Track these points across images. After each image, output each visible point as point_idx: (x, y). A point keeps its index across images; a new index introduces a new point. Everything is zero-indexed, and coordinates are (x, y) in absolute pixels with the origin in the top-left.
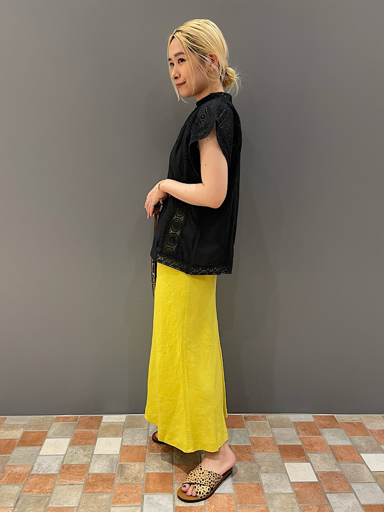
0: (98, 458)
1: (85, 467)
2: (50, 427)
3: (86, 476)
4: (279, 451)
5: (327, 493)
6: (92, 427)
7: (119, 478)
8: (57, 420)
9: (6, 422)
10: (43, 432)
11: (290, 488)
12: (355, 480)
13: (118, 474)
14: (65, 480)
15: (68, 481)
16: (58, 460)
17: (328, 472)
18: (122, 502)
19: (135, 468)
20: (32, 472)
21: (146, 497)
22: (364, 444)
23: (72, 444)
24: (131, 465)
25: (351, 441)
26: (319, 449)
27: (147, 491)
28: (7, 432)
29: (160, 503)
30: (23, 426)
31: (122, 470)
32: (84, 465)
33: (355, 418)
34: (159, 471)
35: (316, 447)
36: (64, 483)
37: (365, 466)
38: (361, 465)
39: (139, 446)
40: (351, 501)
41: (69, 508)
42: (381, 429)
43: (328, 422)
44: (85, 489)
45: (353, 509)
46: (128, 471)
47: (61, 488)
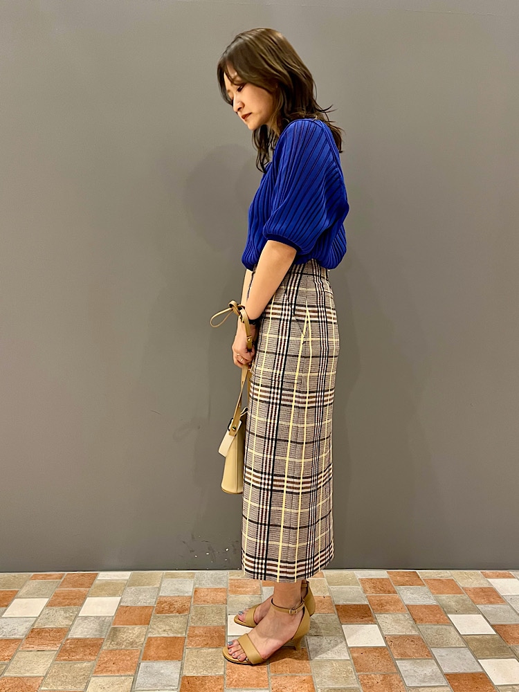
0: (83, 621)
1: (61, 632)
2: (23, 585)
3: (63, 641)
4: (336, 611)
5: (398, 659)
6: (82, 585)
7: (109, 643)
8: (35, 578)
10: (11, 591)
11: (346, 654)
12: (437, 645)
13: (108, 639)
14: (33, 646)
15: (36, 648)
16: (28, 623)
17: (400, 636)
18: (107, 671)
19: (134, 632)
21: (142, 665)
22: (454, 604)
23: (49, 605)
24: (128, 629)
25: (436, 600)
26: (392, 609)
27: (145, 658)
29: (162, 672)
31: (115, 634)
32: (62, 628)
33: (446, 574)
34: (166, 635)
35: (388, 607)
36: (30, 649)
37: (452, 629)
38: (448, 627)
39: (143, 607)
40: (429, 669)
41: (33, 677)
42: (477, 586)
43: (407, 579)
44: (59, 655)
45: (432, 678)
46: (122, 636)
47: (25, 654)
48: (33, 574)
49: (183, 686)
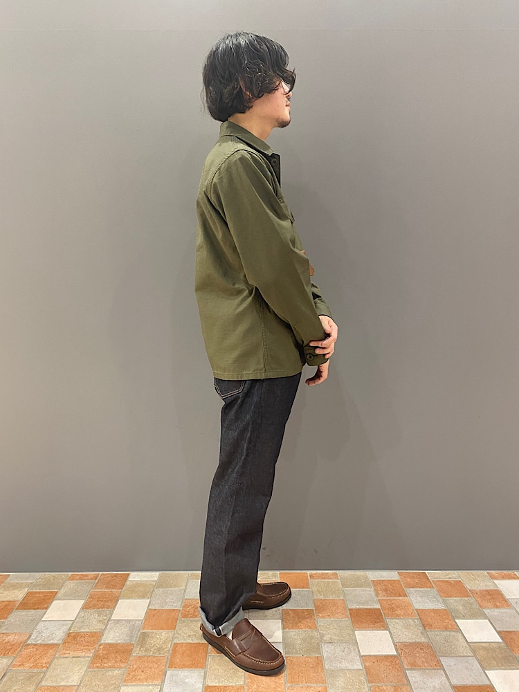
0: (114, 625)
1: (96, 636)
2: (62, 586)
3: (97, 646)
4: (349, 616)
5: (408, 669)
6: (114, 586)
7: (138, 649)
8: (72, 578)
9: (8, 580)
10: (51, 592)
11: (359, 663)
12: (445, 654)
13: (138, 645)
14: (68, 652)
15: (72, 653)
16: (65, 627)
17: (411, 643)
18: (136, 680)
19: (161, 637)
20: (29, 642)
21: (169, 673)
22: (461, 608)
23: (85, 607)
24: (156, 634)
25: (444, 602)
26: (402, 614)
27: (171, 667)
28: (6, 593)
29: (187, 681)
30: (28, 585)
31: (144, 639)
32: (95, 633)
33: (453, 575)
34: (191, 641)
35: (398, 612)
36: (66, 655)
37: (460, 635)
38: (456, 634)
39: (170, 610)
41: (68, 686)
42: (484, 588)
43: (417, 580)
44: (92, 663)
46: (150, 641)
47: (61, 661)
48: (71, 573)
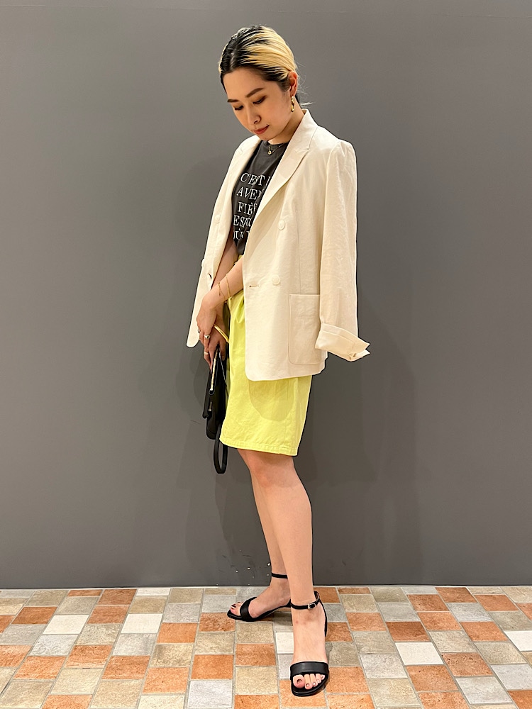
0: (126, 638)
1: (105, 650)
2: (61, 602)
3: (108, 658)
4: (387, 629)
5: (457, 677)
6: (121, 602)
7: (155, 661)
8: (72, 594)
10: (50, 608)
11: (403, 672)
12: (497, 662)
13: (154, 657)
14: (77, 664)
15: (81, 665)
16: (70, 640)
17: (458, 653)
18: (156, 690)
19: (180, 650)
20: (31, 654)
21: (193, 683)
22: (509, 620)
23: (90, 621)
24: (173, 646)
25: (490, 615)
26: (445, 626)
27: (195, 676)
29: (214, 690)
30: (23, 601)
31: (160, 652)
32: (105, 646)
33: (497, 590)
34: (214, 653)
35: (441, 624)
36: (73, 667)
37: (510, 645)
38: (506, 644)
39: (187, 624)
40: (491, 686)
41: (81, 695)
42: (531, 602)
43: (457, 595)
44: (106, 673)
45: (495, 696)
46: (168, 654)
47: (70, 672)
48: (70, 590)
49: (237, 705)
